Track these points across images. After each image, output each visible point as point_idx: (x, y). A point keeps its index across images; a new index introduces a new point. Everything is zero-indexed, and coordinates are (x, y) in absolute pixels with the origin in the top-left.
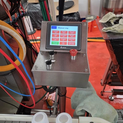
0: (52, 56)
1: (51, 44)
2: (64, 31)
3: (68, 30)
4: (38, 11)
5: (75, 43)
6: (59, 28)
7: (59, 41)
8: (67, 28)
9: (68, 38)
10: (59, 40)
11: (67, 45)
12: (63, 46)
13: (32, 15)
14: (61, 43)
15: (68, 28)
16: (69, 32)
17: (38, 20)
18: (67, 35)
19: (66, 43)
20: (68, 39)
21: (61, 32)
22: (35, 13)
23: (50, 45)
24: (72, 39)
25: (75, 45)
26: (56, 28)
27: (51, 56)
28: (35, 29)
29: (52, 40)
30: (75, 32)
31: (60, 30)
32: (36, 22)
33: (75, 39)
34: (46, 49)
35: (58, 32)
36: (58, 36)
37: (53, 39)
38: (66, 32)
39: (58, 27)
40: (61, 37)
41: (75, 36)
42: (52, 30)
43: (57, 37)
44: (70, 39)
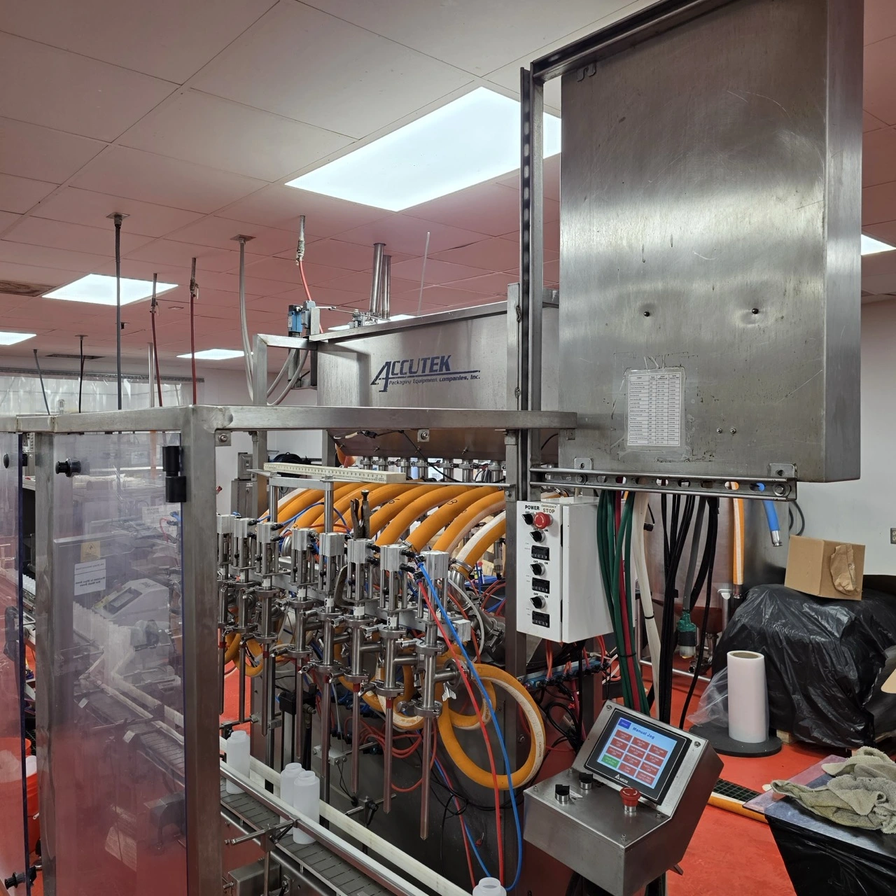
0: (584, 786)
1: (600, 761)
2: (641, 741)
3: (651, 742)
4: (819, 639)
5: (653, 779)
6: (634, 729)
7: (621, 761)
8: (651, 736)
9: (643, 760)
10: (620, 758)
11: (634, 778)
12: (622, 776)
13: (780, 651)
14: (622, 767)
15: (653, 738)
16: (653, 746)
17: (811, 690)
18: (644, 753)
19: (632, 771)
20: (644, 763)
21: (636, 741)
22: (800, 647)
23: (598, 761)
24: (651, 766)
25: (651, 784)
26: (628, 727)
27: (582, 783)
28: (782, 736)
29: (609, 751)
30: (664, 754)
31: (635, 734)
32: (797, 697)
33: (658, 770)
34: (585, 767)
35: (628, 738)
36: (624, 747)
37: (611, 750)
38: (646, 745)
39: (633, 725)
40: (630, 751)
41: (659, 763)
42: (618, 728)
43: (621, 747)
44: (647, 764)
